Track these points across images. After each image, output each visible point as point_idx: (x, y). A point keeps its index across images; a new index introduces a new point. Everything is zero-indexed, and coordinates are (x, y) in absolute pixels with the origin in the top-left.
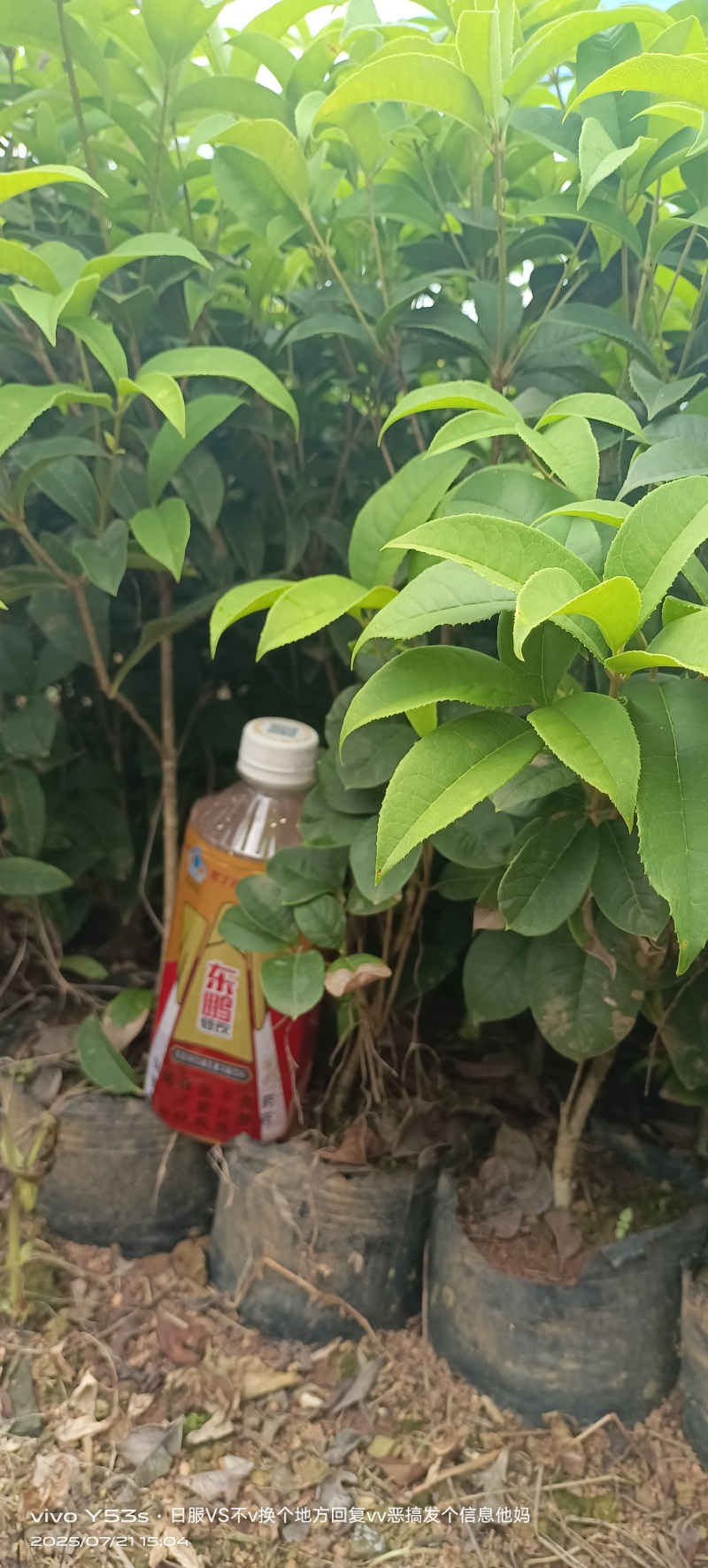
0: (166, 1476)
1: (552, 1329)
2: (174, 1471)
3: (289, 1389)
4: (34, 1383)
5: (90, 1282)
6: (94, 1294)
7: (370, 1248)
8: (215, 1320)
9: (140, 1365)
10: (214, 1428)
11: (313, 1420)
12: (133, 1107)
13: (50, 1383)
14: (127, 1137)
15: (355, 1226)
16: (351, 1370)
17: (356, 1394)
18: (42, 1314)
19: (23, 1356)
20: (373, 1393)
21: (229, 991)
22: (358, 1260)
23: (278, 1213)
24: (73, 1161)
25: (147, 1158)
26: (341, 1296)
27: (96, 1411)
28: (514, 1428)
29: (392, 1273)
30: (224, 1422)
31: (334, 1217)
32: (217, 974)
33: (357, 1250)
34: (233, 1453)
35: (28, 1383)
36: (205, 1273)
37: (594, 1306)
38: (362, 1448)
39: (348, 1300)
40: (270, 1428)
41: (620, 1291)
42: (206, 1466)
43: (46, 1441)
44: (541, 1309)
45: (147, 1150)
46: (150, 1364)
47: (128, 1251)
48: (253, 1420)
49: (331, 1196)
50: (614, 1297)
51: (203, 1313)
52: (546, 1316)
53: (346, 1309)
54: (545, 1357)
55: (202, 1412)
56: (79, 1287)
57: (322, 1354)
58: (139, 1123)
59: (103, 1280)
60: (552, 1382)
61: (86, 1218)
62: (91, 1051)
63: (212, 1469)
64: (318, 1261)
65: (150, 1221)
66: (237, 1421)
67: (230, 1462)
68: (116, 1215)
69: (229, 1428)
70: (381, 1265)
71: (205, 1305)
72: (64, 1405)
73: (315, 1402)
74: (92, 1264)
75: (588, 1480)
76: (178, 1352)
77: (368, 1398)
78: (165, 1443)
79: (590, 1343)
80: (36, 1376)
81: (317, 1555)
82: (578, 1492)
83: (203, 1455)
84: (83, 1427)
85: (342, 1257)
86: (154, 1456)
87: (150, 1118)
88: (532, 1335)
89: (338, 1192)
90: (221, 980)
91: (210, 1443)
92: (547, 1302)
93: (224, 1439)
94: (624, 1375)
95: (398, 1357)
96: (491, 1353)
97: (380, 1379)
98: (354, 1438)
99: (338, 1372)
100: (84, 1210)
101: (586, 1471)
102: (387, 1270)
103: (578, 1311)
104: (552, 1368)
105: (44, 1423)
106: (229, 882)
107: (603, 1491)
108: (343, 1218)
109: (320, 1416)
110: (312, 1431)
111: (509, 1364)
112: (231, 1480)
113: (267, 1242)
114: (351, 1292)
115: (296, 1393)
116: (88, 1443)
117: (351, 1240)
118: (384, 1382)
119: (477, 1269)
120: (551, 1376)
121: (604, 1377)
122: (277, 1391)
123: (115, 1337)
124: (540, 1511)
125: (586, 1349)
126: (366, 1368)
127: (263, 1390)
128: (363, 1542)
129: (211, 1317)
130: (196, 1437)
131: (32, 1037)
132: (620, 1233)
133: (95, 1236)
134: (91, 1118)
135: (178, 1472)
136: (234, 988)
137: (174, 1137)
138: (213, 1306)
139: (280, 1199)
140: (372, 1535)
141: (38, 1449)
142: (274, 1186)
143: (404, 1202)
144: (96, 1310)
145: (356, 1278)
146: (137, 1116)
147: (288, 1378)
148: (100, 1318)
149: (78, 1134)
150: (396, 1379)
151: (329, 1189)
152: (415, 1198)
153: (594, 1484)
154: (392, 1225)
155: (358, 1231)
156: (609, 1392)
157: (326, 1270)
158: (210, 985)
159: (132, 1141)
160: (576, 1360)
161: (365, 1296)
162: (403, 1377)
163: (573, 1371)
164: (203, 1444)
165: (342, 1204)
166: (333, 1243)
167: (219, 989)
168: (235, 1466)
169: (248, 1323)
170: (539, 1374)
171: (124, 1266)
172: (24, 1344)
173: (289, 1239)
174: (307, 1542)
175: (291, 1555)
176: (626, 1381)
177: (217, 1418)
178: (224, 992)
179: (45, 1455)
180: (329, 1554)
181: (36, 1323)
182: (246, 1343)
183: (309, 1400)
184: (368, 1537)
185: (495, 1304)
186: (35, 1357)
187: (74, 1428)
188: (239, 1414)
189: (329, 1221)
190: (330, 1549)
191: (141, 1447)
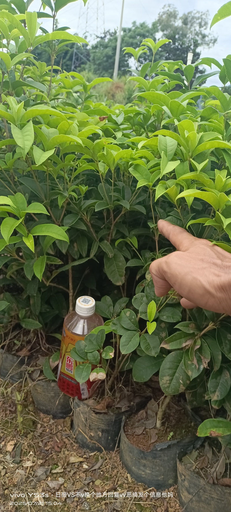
0: (44, 480)
1: (144, 461)
2: (47, 479)
3: (81, 462)
4: (22, 450)
5: (42, 425)
6: (42, 429)
7: (103, 431)
8: (69, 440)
9: (47, 450)
10: (59, 470)
11: (84, 472)
12: (53, 384)
13: (25, 451)
14: (51, 391)
15: (99, 426)
16: (97, 460)
17: (96, 467)
18: (28, 432)
19: (21, 443)
20: (101, 468)
21: (72, 363)
22: (100, 434)
23: (81, 419)
24: (40, 395)
25: (57, 397)
26: (97, 441)
27: (33, 460)
28: (133, 484)
29: (110, 438)
30: (61, 469)
31: (94, 423)
32: (69, 359)
33: (100, 432)
34: (62, 477)
35: (20, 450)
36: (70, 427)
37: (155, 458)
38: (93, 482)
39: (98, 443)
40: (72, 472)
41: (162, 455)
42: (55, 479)
43: (20, 466)
44: (141, 456)
45: (57, 395)
46: (50, 450)
47: (54, 418)
48: (68, 470)
49: (92, 417)
50: (160, 456)
51: (67, 438)
52: (142, 458)
53: (98, 444)
54: (142, 468)
55: (57, 465)
56: (39, 426)
57: (92, 454)
58: (54, 388)
59: (46, 425)
60: (143, 475)
61: (44, 408)
62: (46, 367)
63: (56, 480)
64: (90, 432)
65: (59, 411)
66: (65, 469)
67: (60, 479)
68: (51, 408)
69: (62, 470)
70: (106, 435)
71: (67, 436)
72: (26, 458)
73: (87, 467)
74: (45, 420)
75: (147, 503)
76: (56, 448)
77: (99, 468)
78: (46, 472)
79: (154, 467)
80: (22, 449)
81: (73, 507)
82: (143, 505)
83: (55, 477)
84: (29, 464)
85: (96, 432)
86: (42, 474)
87: (57, 388)
88: (139, 462)
89: (94, 417)
90: (70, 360)
91: (57, 473)
92: (142, 455)
93: (61, 473)
94: (162, 477)
95: (110, 459)
96: (130, 464)
97: (104, 464)
98: (91, 479)
99: (94, 460)
100: (44, 406)
101: (147, 500)
102: (108, 437)
103: (150, 459)
104: (144, 471)
105: (21, 461)
106: (70, 339)
107: (149, 506)
108: (96, 423)
109: (86, 471)
110: (83, 475)
111: (133, 468)
112: (58, 484)
113: (80, 425)
114: (99, 440)
115: (83, 464)
116: (29, 468)
117: (98, 429)
118: (104, 465)
119: (127, 443)
120: (143, 473)
121: (157, 476)
122: (78, 462)
123: (44, 441)
124: (130, 508)
125: (153, 468)
126: (101, 461)
127: (74, 462)
128: (84, 507)
129: (68, 439)
130: (54, 471)
131: (37, 359)
132: (169, 438)
133: (47, 412)
134: (43, 386)
135: (48, 480)
136: (73, 363)
137: (63, 393)
138: (69, 437)
139: (82, 415)
140: (87, 505)
141: (18, 468)
142: (80, 412)
143: (112, 422)
144: (41, 433)
145: (100, 438)
146: (54, 387)
147: (81, 459)
148: (41, 435)
149: (41, 389)
150: (107, 465)
151: (92, 416)
152: (115, 421)
153: (148, 504)
154: (109, 427)
155: (100, 427)
156: (158, 480)
157: (92, 434)
158: (67, 361)
159: (53, 393)
160: (150, 470)
161: (103, 442)
162: (109, 465)
163: (149, 473)
164: (55, 473)
165: (96, 420)
166: (94, 428)
167: (70, 362)
168: (61, 480)
169: (77, 443)
170: (140, 472)
171: (52, 421)
172: (22, 440)
173: (84, 425)
174: (72, 503)
175: (67, 506)
176: (163, 478)
177: (60, 468)
178: (71, 364)
179: (19, 469)
180: (76, 508)
181: (26, 435)
182: (75, 448)
183: (85, 466)
184: (86, 506)
185: (130, 452)
186: (24, 443)
187: (27, 464)
188: (66, 467)
189: (93, 423)
190: (77, 506)
191: (40, 472)
